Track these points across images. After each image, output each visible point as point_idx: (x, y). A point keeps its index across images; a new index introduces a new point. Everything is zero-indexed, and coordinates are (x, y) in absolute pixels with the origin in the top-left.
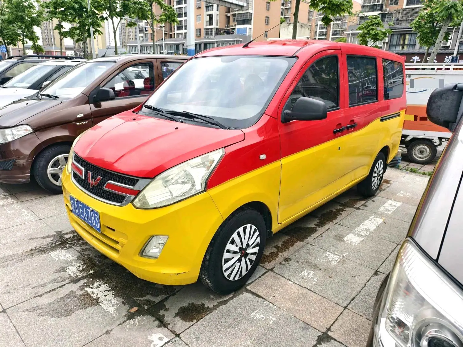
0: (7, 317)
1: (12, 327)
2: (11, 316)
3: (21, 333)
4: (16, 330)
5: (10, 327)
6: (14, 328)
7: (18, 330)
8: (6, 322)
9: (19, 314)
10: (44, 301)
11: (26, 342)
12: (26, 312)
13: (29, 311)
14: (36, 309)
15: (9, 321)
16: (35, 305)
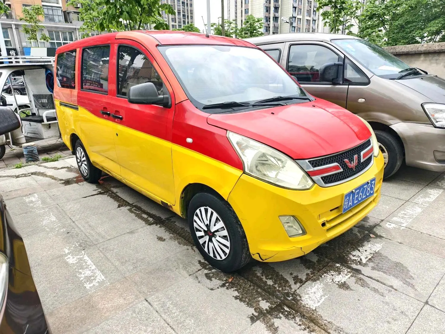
0: (431, 297)
1: (437, 289)
2: (427, 296)
3: (437, 282)
4: (437, 286)
5: (438, 291)
6: (436, 288)
7: (436, 285)
8: (435, 295)
9: (422, 291)
10: (396, 283)
11: (441, 276)
12: (416, 287)
13: (413, 286)
14: (408, 283)
15: (433, 294)
16: (405, 285)
